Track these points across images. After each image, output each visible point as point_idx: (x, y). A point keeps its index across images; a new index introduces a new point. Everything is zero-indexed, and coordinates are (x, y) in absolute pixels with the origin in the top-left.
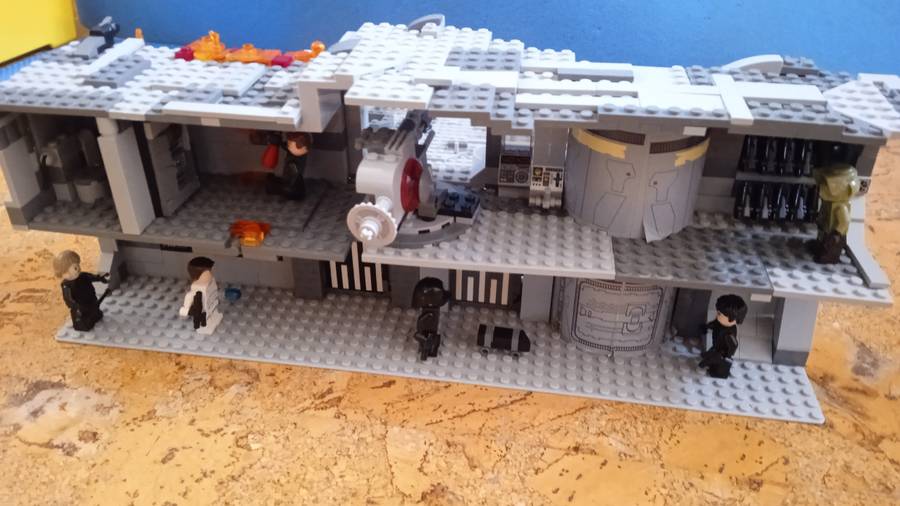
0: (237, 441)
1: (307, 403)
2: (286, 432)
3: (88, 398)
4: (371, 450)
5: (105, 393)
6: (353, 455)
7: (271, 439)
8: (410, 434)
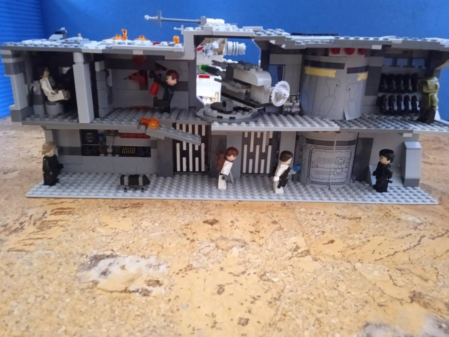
0: (261, 278)
1: (289, 254)
2: (289, 270)
3: (138, 261)
4: (354, 277)
5: (149, 258)
6: (345, 280)
7: (282, 275)
8: (370, 266)
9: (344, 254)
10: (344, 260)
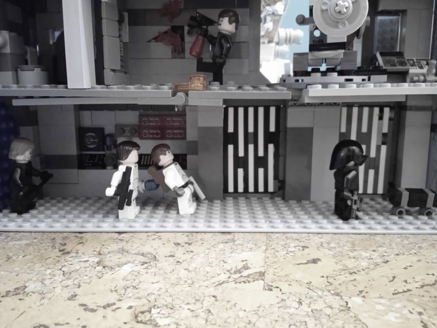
0: (136, 317)
2: (206, 304)
7: (185, 313)
8: (380, 304)
9: (331, 280)
10: (329, 291)
